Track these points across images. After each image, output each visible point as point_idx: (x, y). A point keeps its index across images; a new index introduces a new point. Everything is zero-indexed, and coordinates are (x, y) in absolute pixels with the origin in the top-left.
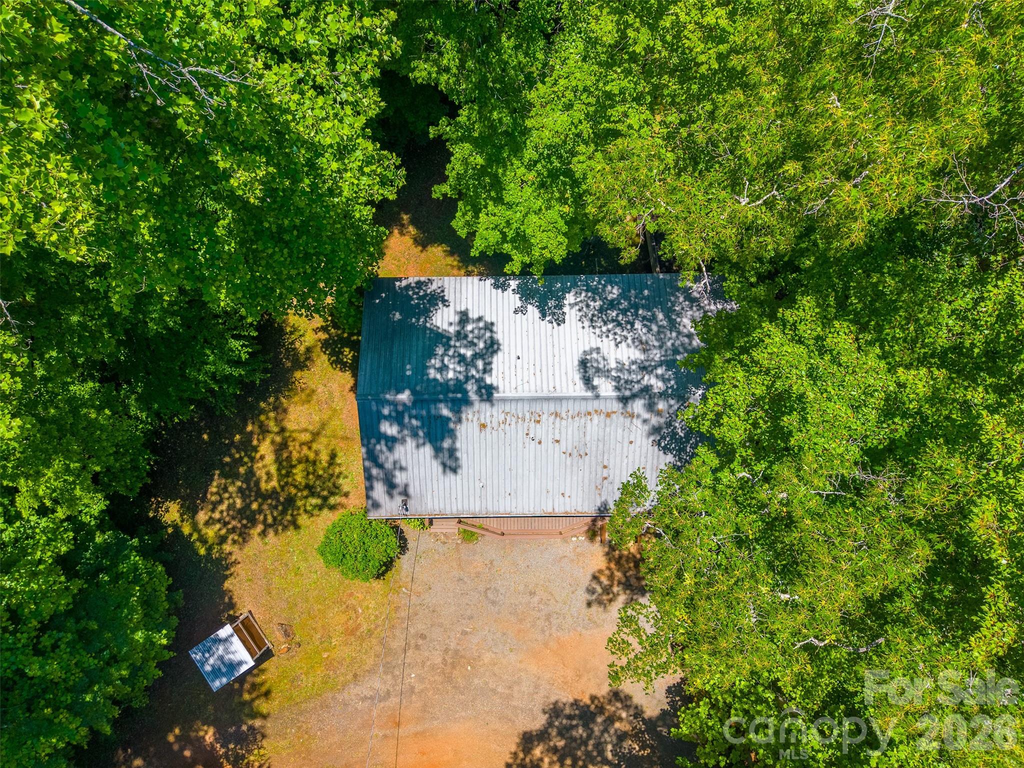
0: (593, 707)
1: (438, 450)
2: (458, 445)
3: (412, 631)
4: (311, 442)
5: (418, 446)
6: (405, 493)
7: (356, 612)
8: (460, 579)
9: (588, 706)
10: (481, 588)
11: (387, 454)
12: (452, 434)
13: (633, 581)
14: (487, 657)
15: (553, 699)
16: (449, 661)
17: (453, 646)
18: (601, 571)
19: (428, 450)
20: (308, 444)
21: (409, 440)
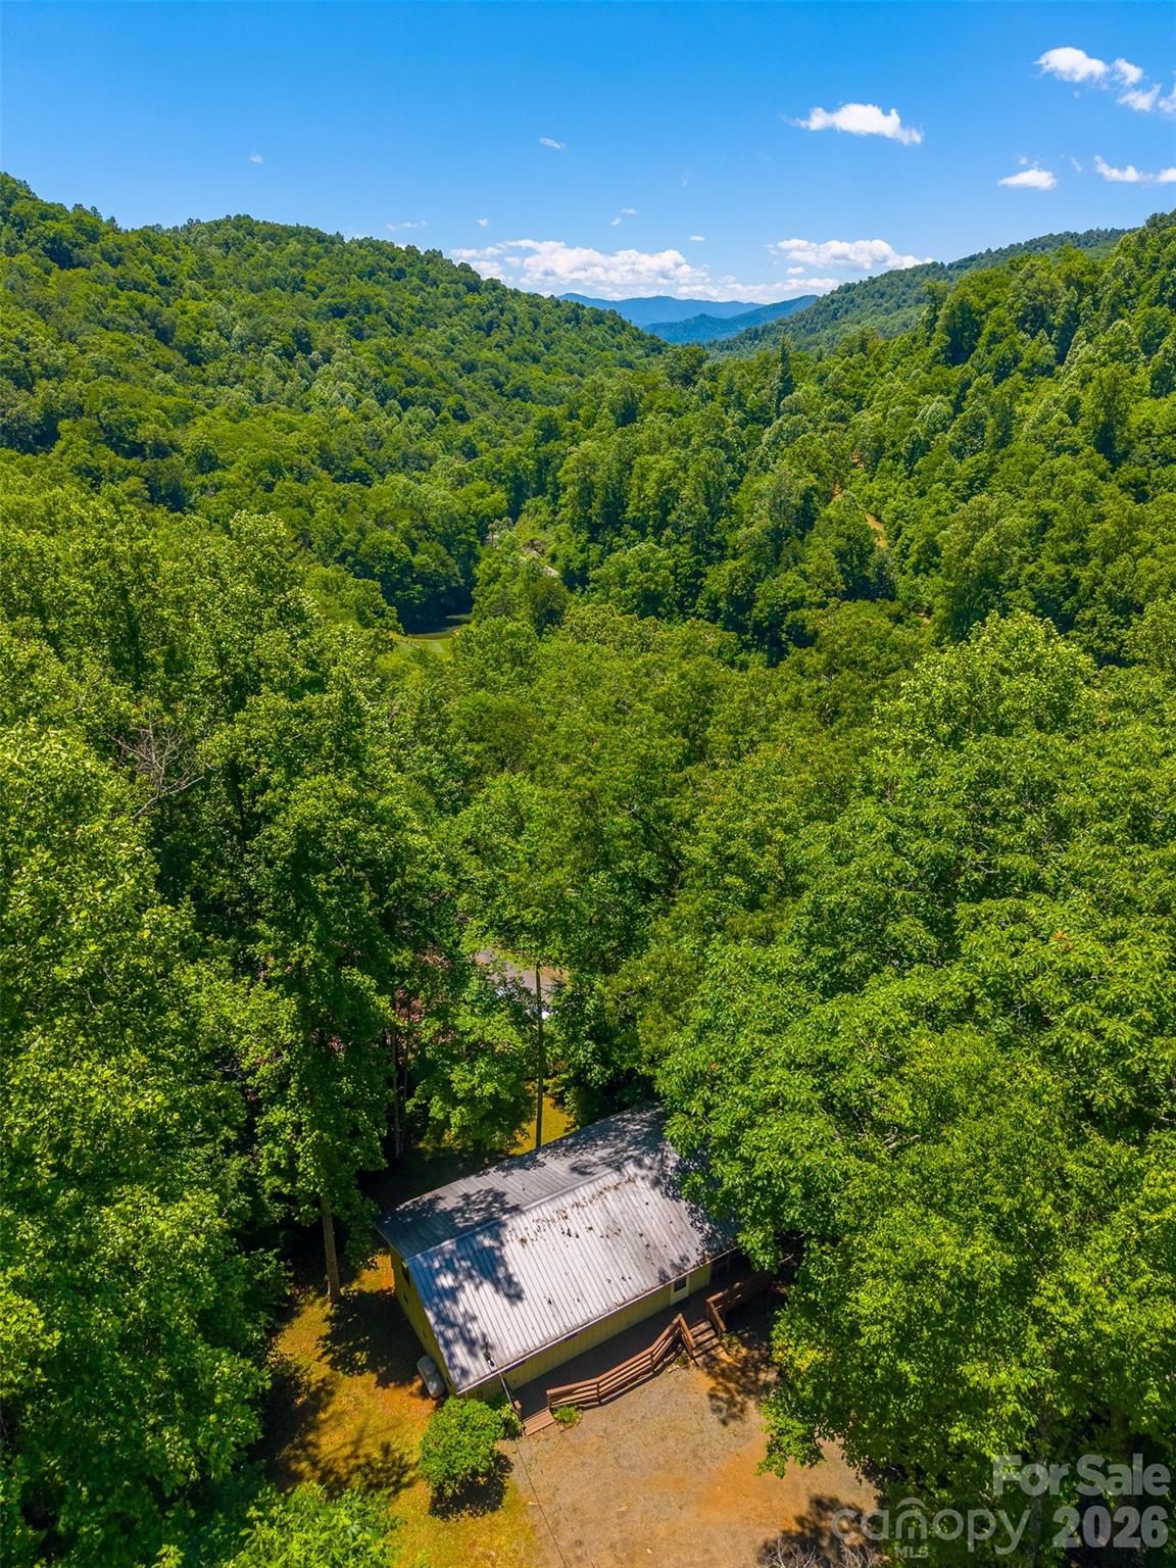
0: (807, 1532)
1: (496, 1283)
2: (511, 1270)
3: (563, 1544)
4: (356, 1450)
5: (477, 1288)
6: (487, 1346)
7: (488, 1557)
8: (583, 1464)
9: (802, 1534)
10: (610, 1460)
11: (454, 1308)
12: (501, 1261)
13: (750, 1387)
14: (661, 1530)
15: (760, 1543)
16: (623, 1556)
17: (617, 1536)
18: (713, 1389)
19: (487, 1287)
20: (354, 1455)
21: (465, 1284)
